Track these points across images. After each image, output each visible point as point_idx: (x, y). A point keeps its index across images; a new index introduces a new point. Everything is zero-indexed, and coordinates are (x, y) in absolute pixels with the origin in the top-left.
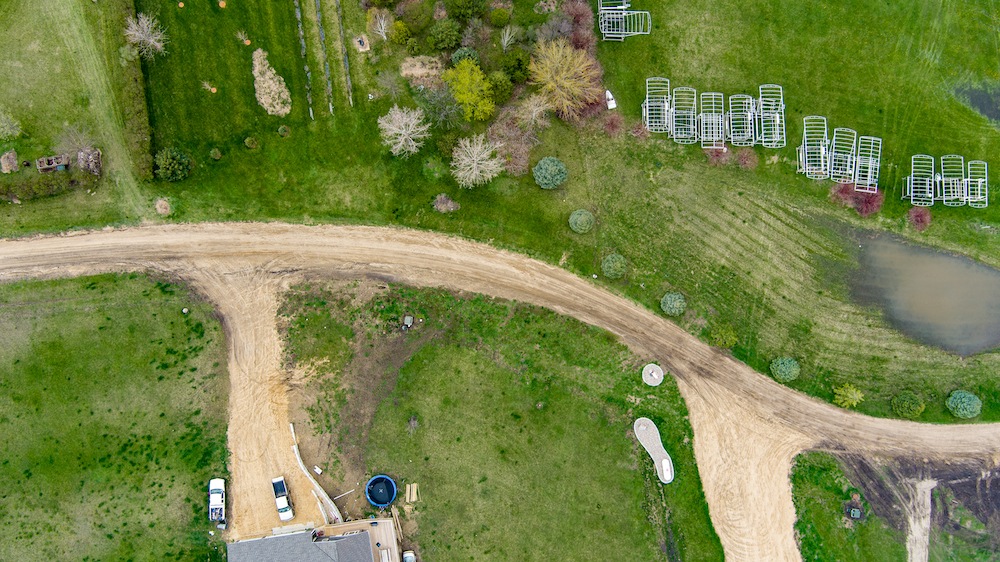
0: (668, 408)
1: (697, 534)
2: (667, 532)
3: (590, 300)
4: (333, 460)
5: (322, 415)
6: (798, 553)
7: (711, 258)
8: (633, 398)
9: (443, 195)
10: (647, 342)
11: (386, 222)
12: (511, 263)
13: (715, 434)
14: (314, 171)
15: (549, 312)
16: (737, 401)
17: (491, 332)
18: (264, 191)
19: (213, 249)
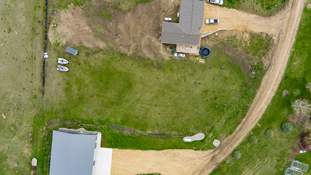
0: (205, 145)
1: (166, 144)
2: (169, 135)
3: (244, 130)
4: (218, 39)
5: (232, 39)
6: (152, 173)
7: (246, 169)
8: (211, 135)
9: (288, 93)
10: (227, 144)
11: (285, 73)
12: (262, 109)
13: (194, 157)
14: (307, 55)
15: (244, 116)
16: (202, 166)
17: (243, 97)
18: (305, 38)
19: (292, 18)
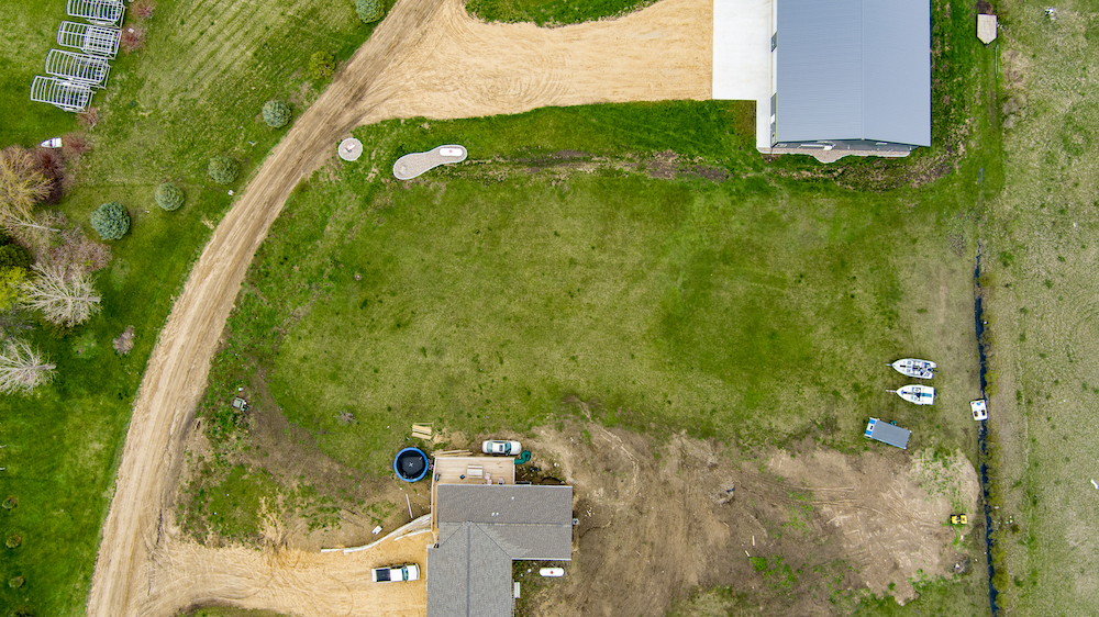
0: (389, 139)
1: (527, 132)
2: (519, 163)
3: (257, 202)
4: (370, 512)
5: (320, 516)
6: (569, 27)
7: (243, 66)
8: (370, 175)
9: (115, 341)
10: (315, 149)
11: (129, 409)
12: (201, 281)
13: (426, 94)
14: (60, 477)
15: (261, 249)
16: (396, 64)
17: (271, 315)
18: (68, 536)
19: (118, 603)
